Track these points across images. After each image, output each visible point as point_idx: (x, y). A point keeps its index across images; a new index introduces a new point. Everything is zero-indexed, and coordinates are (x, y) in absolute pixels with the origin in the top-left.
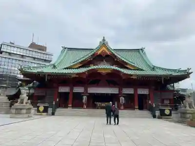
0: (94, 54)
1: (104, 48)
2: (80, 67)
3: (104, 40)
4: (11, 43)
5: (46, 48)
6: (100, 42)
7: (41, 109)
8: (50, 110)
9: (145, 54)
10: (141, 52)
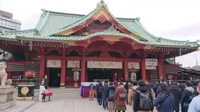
1: (102, 12)
2: (72, 35)
3: (102, 2)
5: (12, 15)
6: (98, 4)
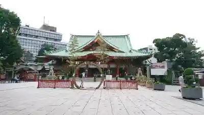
0: (92, 42)
1: (99, 38)
2: (83, 51)
3: (99, 32)
4: (26, 26)
5: (56, 28)
7: (61, 78)
8: (65, 79)
9: (128, 39)
10: (126, 37)
